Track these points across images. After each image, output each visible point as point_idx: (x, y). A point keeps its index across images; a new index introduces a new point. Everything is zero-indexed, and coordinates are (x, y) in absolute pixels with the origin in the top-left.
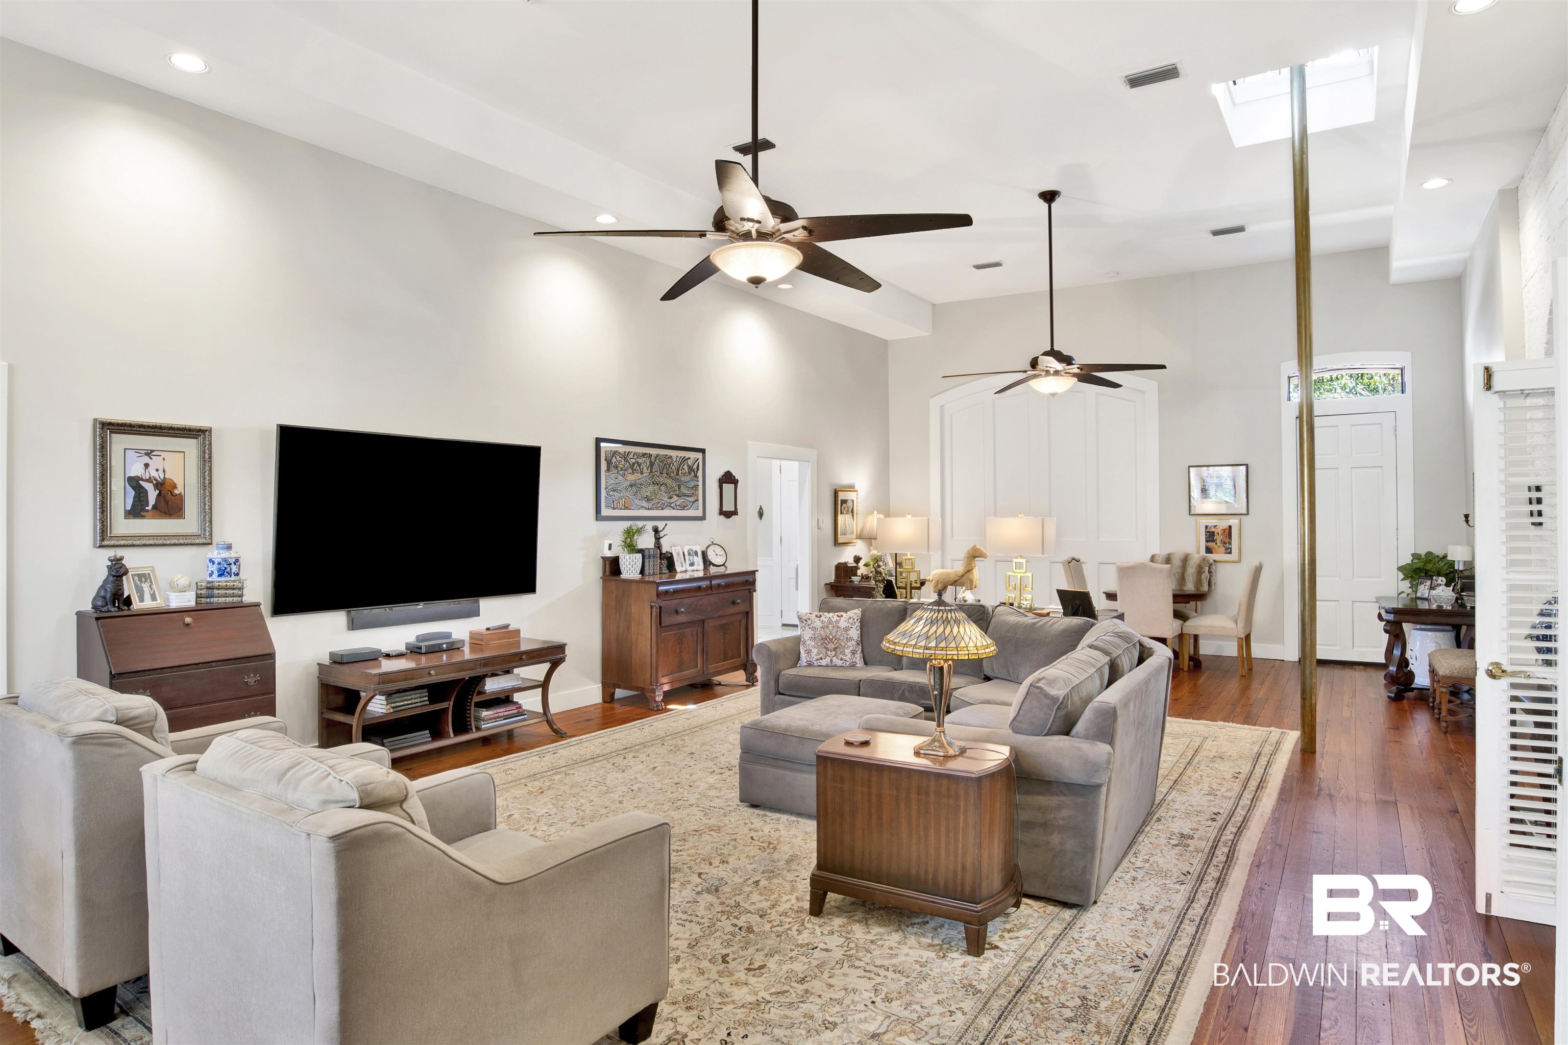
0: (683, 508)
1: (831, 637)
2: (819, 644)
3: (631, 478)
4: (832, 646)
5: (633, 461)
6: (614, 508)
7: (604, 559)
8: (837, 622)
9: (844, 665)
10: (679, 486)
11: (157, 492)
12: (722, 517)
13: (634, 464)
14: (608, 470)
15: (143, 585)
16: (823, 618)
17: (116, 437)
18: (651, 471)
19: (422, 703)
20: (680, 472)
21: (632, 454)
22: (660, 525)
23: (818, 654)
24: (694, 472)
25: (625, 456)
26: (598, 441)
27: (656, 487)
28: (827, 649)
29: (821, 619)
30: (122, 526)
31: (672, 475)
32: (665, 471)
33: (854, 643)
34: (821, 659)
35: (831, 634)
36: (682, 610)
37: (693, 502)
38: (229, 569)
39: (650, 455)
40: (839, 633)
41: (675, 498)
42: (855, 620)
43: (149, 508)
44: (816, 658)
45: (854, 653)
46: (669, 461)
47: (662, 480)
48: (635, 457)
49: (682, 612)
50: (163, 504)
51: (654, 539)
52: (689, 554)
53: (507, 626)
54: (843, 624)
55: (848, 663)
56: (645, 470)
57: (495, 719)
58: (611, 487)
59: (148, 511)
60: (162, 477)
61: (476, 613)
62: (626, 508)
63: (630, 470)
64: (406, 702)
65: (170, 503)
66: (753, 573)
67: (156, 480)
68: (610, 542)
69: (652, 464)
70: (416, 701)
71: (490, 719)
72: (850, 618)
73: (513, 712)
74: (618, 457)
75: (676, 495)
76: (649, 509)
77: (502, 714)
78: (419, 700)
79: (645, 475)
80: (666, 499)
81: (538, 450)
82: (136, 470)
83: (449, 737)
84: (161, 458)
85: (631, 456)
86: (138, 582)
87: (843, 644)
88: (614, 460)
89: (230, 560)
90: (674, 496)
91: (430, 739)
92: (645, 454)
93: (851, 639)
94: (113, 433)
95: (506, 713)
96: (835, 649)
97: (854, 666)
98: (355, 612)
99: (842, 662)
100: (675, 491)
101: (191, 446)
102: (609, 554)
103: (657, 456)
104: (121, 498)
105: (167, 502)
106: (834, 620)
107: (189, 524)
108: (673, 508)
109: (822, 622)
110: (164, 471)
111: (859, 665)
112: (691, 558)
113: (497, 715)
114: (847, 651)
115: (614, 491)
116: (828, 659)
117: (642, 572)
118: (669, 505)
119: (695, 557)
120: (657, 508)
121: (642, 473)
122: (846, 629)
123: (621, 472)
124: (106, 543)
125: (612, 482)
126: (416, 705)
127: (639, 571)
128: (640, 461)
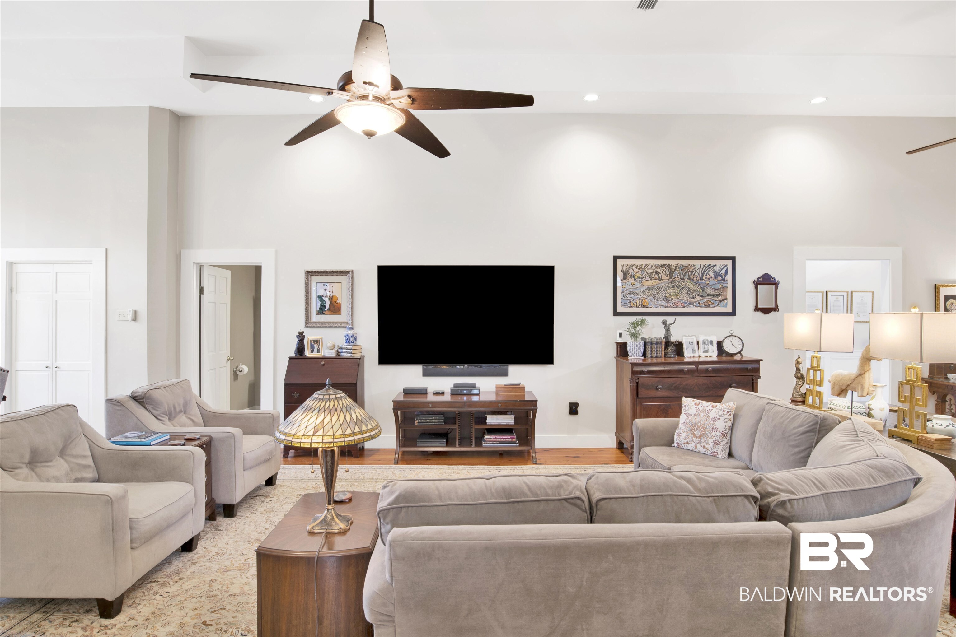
0: (709, 306)
1: (699, 425)
2: (688, 429)
3: (649, 284)
4: (698, 433)
5: (652, 271)
6: (630, 307)
7: (618, 344)
8: (709, 411)
9: (706, 453)
10: (703, 289)
11: (330, 302)
12: (759, 314)
13: (651, 273)
14: (625, 278)
15: (315, 345)
16: (699, 406)
17: (313, 277)
18: (671, 278)
19: (439, 423)
20: (704, 277)
21: (650, 266)
22: (670, 320)
23: (685, 438)
24: (721, 276)
25: (643, 268)
26: (616, 258)
27: (677, 290)
28: (694, 435)
29: (698, 407)
30: (315, 318)
31: (695, 279)
32: (686, 277)
33: (718, 433)
34: (687, 443)
35: (700, 421)
36: (661, 387)
37: (720, 301)
38: (349, 339)
39: (670, 266)
40: (707, 423)
41: (699, 298)
42: (725, 413)
43: (326, 310)
44: (683, 441)
45: (717, 443)
46: (691, 269)
47: (683, 284)
48: (653, 267)
49: (660, 388)
50: (332, 308)
51: (664, 331)
52: (704, 343)
53: (519, 385)
54: (713, 415)
55: (709, 453)
56: (664, 277)
57: (493, 442)
58: (628, 291)
59: (326, 311)
60: (332, 295)
61: (506, 374)
62: (643, 306)
63: (648, 278)
64: (428, 421)
65: (335, 307)
66: (758, 362)
67: (329, 296)
68: (620, 331)
69: (671, 273)
70: (435, 421)
71: (490, 441)
72: (721, 410)
73: (508, 440)
74: (635, 269)
75: (699, 295)
76: (668, 307)
77: (499, 440)
78: (437, 421)
79: (664, 281)
80: (688, 299)
81: (552, 268)
82: (321, 292)
83: (455, 446)
84: (331, 286)
85: (649, 267)
86: (313, 344)
87: (708, 433)
88: (631, 271)
89: (349, 335)
90: (697, 297)
91: (445, 445)
92: (664, 265)
93: (716, 429)
94: (311, 276)
95: (502, 440)
96: (700, 436)
97: (715, 456)
98: (431, 367)
99: (705, 450)
100: (699, 292)
101: (344, 279)
102: (620, 340)
103: (677, 265)
104: (315, 305)
105: (334, 306)
106: (707, 409)
107: (342, 317)
108: (696, 306)
109: (697, 410)
110: (333, 292)
111: (720, 456)
112: (706, 346)
113: (495, 440)
114: (710, 441)
115: (631, 294)
116: (693, 444)
117: (644, 355)
118: (690, 304)
119: (710, 346)
120: (677, 307)
121: (660, 279)
122: (714, 420)
123: (638, 280)
124: (308, 325)
125: (628, 287)
126: (435, 423)
127: (641, 354)
128: (658, 270)
